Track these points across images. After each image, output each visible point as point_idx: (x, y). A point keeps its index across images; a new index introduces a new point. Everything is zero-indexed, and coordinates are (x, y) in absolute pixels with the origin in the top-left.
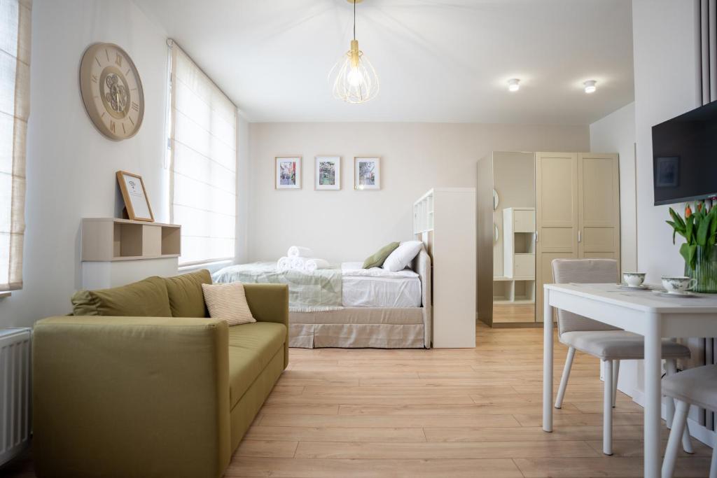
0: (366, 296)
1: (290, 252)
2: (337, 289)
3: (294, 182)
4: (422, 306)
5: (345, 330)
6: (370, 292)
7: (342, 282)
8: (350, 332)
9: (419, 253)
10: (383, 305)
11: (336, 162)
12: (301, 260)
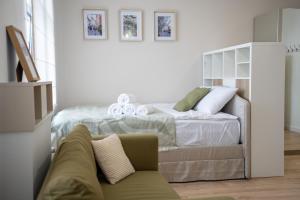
0: (196, 136)
1: (120, 99)
2: (172, 132)
3: (101, 33)
4: (240, 143)
5: (179, 167)
6: (199, 134)
7: (175, 125)
8: (184, 169)
9: (233, 98)
10: (210, 144)
11: (138, 15)
12: (132, 106)
